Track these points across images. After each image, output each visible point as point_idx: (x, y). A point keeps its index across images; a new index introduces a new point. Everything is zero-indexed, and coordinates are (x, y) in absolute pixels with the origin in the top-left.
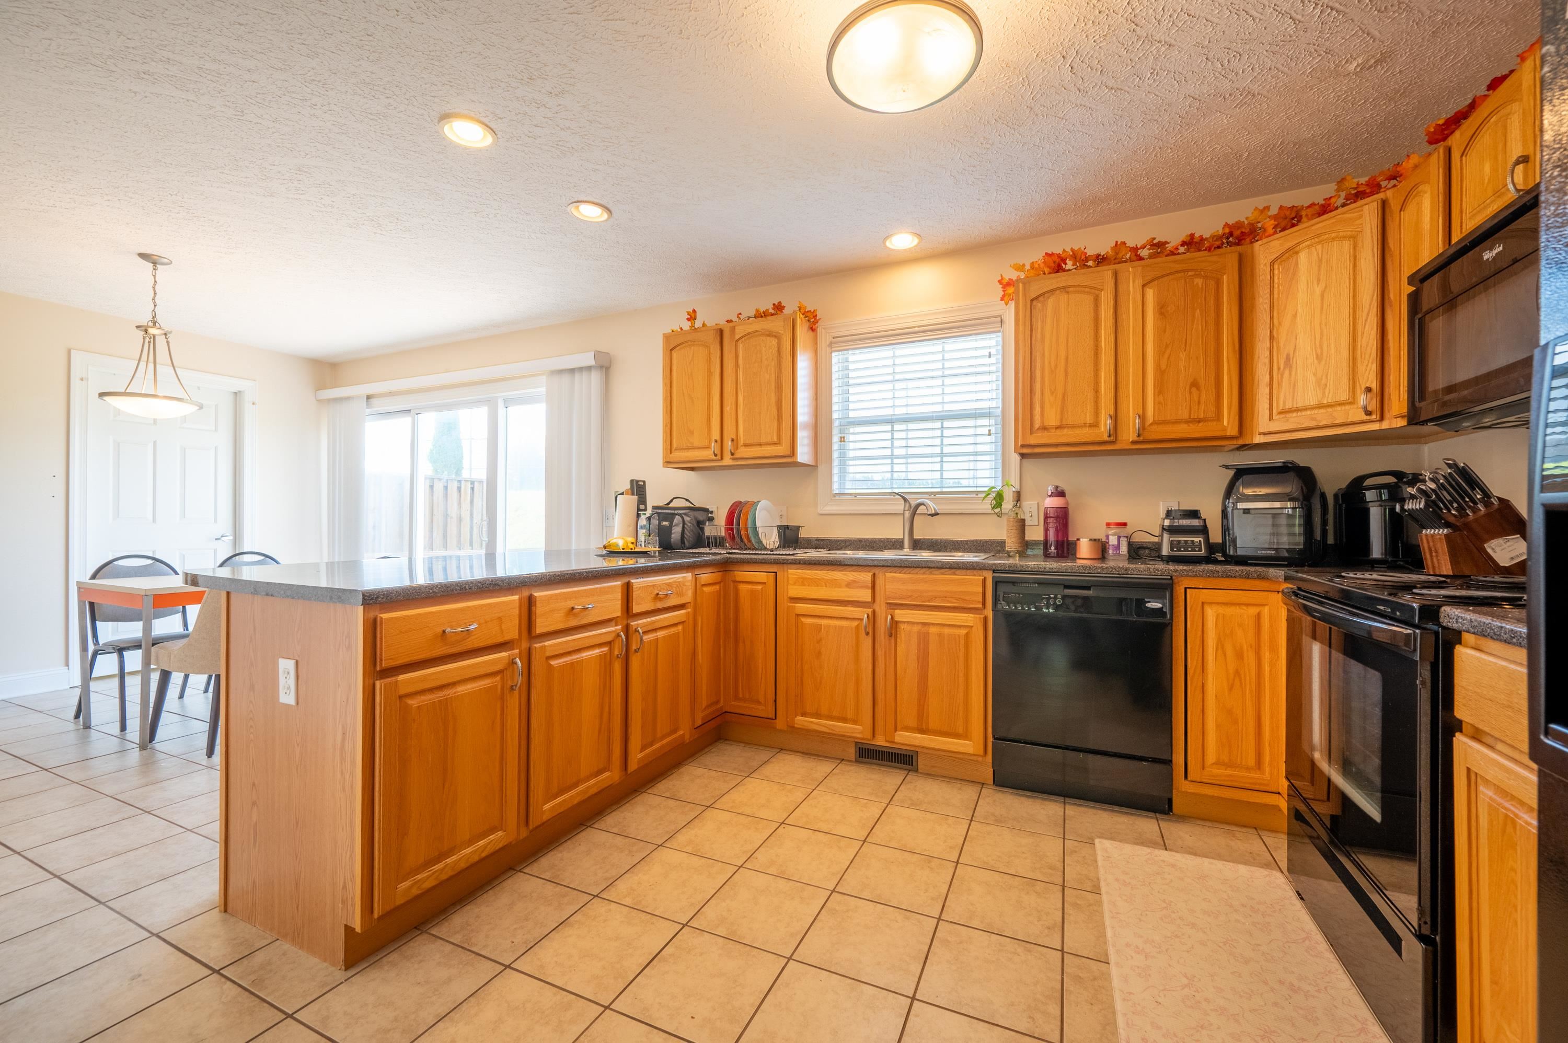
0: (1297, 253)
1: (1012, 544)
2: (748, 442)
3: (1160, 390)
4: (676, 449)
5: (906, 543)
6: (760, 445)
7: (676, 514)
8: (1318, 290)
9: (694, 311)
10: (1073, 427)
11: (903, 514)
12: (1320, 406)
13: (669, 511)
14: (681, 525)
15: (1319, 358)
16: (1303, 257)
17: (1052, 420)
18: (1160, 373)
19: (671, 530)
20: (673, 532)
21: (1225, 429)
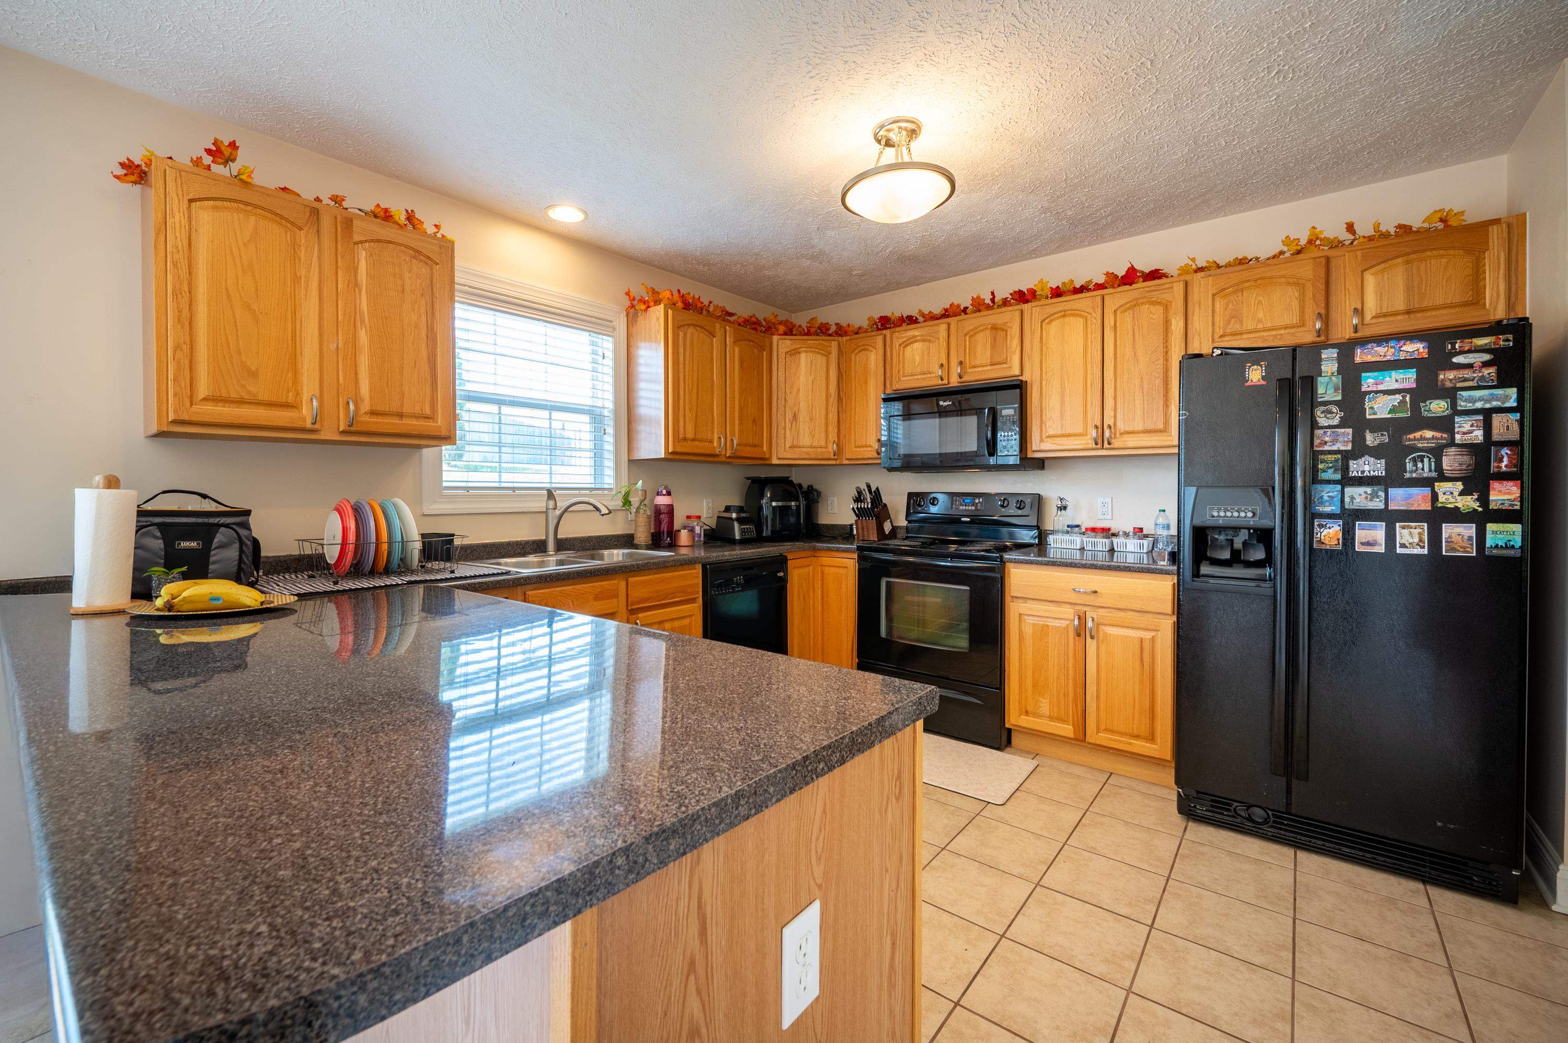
0: (800, 353)
1: (642, 536)
2: (379, 408)
3: (741, 423)
4: (206, 399)
5: (551, 545)
6: (401, 415)
7: (219, 525)
8: (811, 379)
9: (233, 145)
10: (701, 441)
11: (546, 513)
12: (811, 447)
13: (200, 520)
14: (237, 545)
15: (811, 419)
16: (803, 356)
17: (690, 435)
18: (741, 409)
19: (208, 556)
20: (212, 559)
21: (765, 453)
